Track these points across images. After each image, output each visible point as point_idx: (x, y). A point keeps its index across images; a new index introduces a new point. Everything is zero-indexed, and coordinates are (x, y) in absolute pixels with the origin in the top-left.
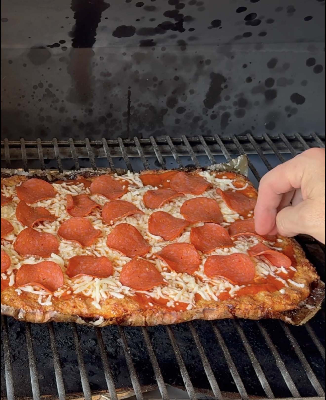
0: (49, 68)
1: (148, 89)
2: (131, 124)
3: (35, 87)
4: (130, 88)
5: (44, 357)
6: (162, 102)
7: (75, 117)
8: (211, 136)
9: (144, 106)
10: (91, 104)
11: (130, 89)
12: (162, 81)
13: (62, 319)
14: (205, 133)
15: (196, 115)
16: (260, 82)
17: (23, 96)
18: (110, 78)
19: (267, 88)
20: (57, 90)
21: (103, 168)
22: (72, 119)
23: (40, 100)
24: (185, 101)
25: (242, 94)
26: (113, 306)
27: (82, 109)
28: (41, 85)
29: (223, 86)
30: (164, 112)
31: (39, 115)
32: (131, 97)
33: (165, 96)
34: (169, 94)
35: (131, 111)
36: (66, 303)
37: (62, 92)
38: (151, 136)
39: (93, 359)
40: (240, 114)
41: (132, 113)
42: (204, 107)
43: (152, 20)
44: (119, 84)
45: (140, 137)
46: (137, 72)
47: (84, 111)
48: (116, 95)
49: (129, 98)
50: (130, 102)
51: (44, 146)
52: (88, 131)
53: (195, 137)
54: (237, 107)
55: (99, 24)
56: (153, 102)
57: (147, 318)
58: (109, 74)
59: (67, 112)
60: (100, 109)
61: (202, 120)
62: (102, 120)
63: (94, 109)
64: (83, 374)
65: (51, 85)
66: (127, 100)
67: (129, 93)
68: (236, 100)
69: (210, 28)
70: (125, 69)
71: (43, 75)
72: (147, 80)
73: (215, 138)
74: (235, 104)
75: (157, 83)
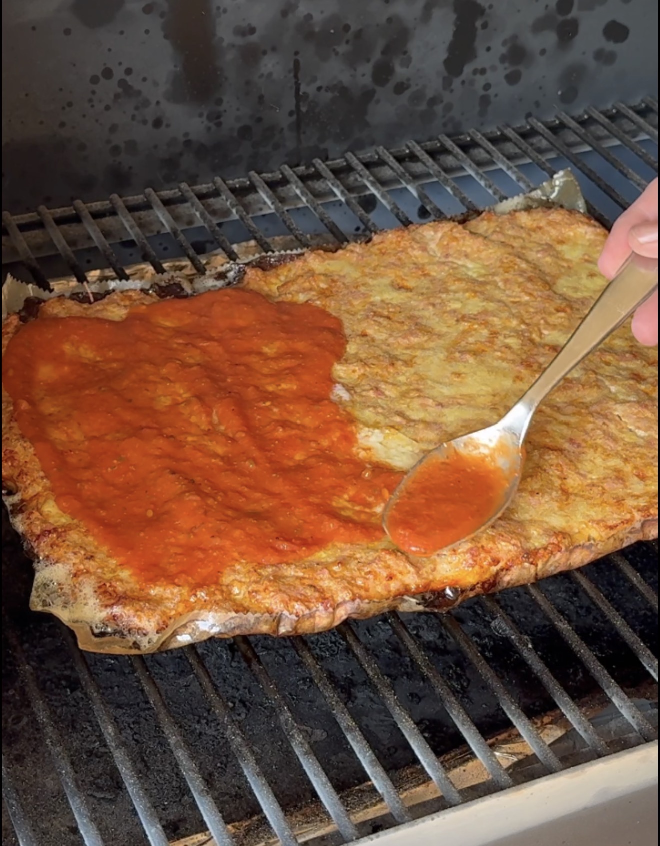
0: (122, 32)
1: (334, 50)
2: (304, 133)
3: (95, 80)
4: (297, 53)
5: (306, 688)
6: (364, 74)
7: (186, 134)
8: (462, 134)
9: (328, 89)
10: (219, 102)
11: (298, 57)
12: (361, 31)
13: (372, 612)
14: (450, 129)
15: (430, 93)
16: (547, 6)
17: (70, 104)
18: (254, 38)
19: (561, 18)
20: (145, 79)
22: (182, 139)
23: (108, 108)
24: (408, 67)
25: (515, 37)
26: (468, 556)
27: (201, 115)
28: (108, 73)
29: (479, 23)
30: (368, 95)
31: (109, 142)
32: (300, 75)
33: (369, 60)
34: (377, 55)
35: (301, 103)
36: (370, 572)
37: (156, 84)
38: (347, 151)
39: (407, 666)
40: (513, 78)
41: (304, 109)
42: (446, 74)
44: (274, 49)
45: (326, 158)
46: (309, 17)
47: (205, 118)
48: (270, 74)
49: (296, 76)
50: (300, 84)
51: (131, 209)
52: (217, 161)
53: (430, 140)
54: (507, 64)
56: (345, 78)
57: (540, 566)
58: (252, 30)
59: (168, 126)
60: (238, 109)
61: (442, 101)
62: (245, 131)
63: (225, 111)
64: (464, 720)
65: (129, 71)
66: (294, 80)
67: (297, 63)
68: (504, 50)
70: (285, 14)
71: (110, 50)
72: (332, 31)
73: (470, 135)
74: (503, 59)
75: (350, 35)
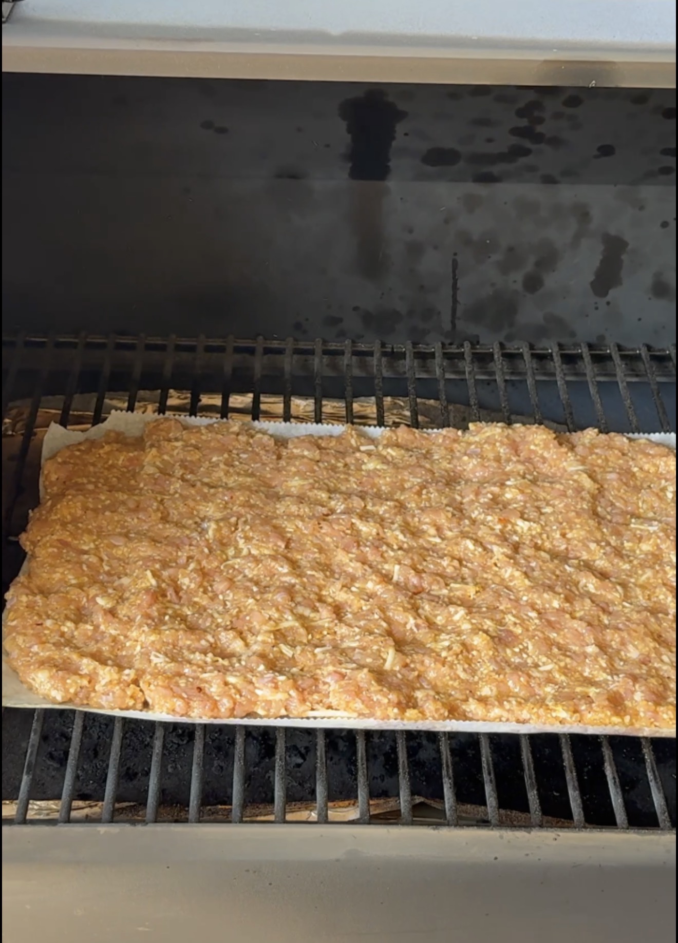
1: (489, 257)
2: (459, 319)
4: (455, 254)
6: (516, 280)
8: (605, 346)
11: (457, 257)
12: (513, 247)
14: (593, 340)
21: (401, 398)
25: (659, 274)
29: (623, 256)
32: (457, 272)
33: (521, 270)
34: (529, 267)
35: (458, 295)
41: (459, 300)
42: (592, 293)
43: (490, 140)
44: (435, 247)
45: (475, 342)
49: (454, 272)
50: (457, 280)
51: (297, 351)
54: (651, 295)
55: (394, 144)
56: (499, 281)
60: (401, 290)
61: (588, 316)
63: (390, 289)
66: (452, 276)
67: (455, 264)
68: (649, 283)
69: (596, 157)
70: (446, 221)
72: (488, 242)
73: (609, 350)
74: (648, 290)
